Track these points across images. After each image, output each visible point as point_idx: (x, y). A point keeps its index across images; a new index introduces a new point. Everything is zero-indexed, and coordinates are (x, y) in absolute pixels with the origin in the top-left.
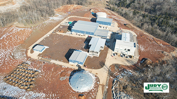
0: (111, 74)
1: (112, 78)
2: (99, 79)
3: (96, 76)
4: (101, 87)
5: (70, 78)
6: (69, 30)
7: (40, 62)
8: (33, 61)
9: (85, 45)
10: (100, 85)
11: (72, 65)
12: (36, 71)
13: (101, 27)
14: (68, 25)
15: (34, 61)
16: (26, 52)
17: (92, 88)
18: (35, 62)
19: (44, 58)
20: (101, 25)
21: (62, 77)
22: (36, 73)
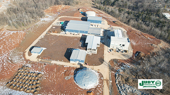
0: (111, 69)
1: (113, 72)
2: (102, 75)
3: (98, 72)
4: (106, 82)
6: (62, 30)
7: (41, 64)
8: (33, 63)
9: (81, 43)
10: (104, 80)
11: (74, 64)
12: (39, 74)
13: (92, 25)
14: (61, 25)
15: (35, 63)
16: (24, 55)
17: (97, 84)
18: (36, 65)
19: (43, 60)
20: (92, 24)
21: (67, 77)
22: (40, 75)
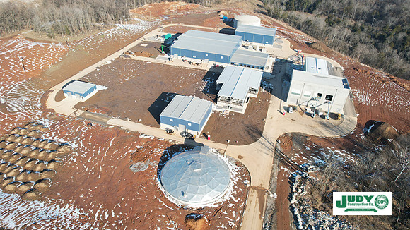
1: (286, 169)
2: (248, 172)
3: (238, 164)
4: (255, 194)
5: (160, 167)
6: (163, 52)
7: (79, 123)
10: (251, 190)
12: (62, 145)
15: (63, 119)
16: (44, 98)
18: (65, 123)
19: (90, 113)
